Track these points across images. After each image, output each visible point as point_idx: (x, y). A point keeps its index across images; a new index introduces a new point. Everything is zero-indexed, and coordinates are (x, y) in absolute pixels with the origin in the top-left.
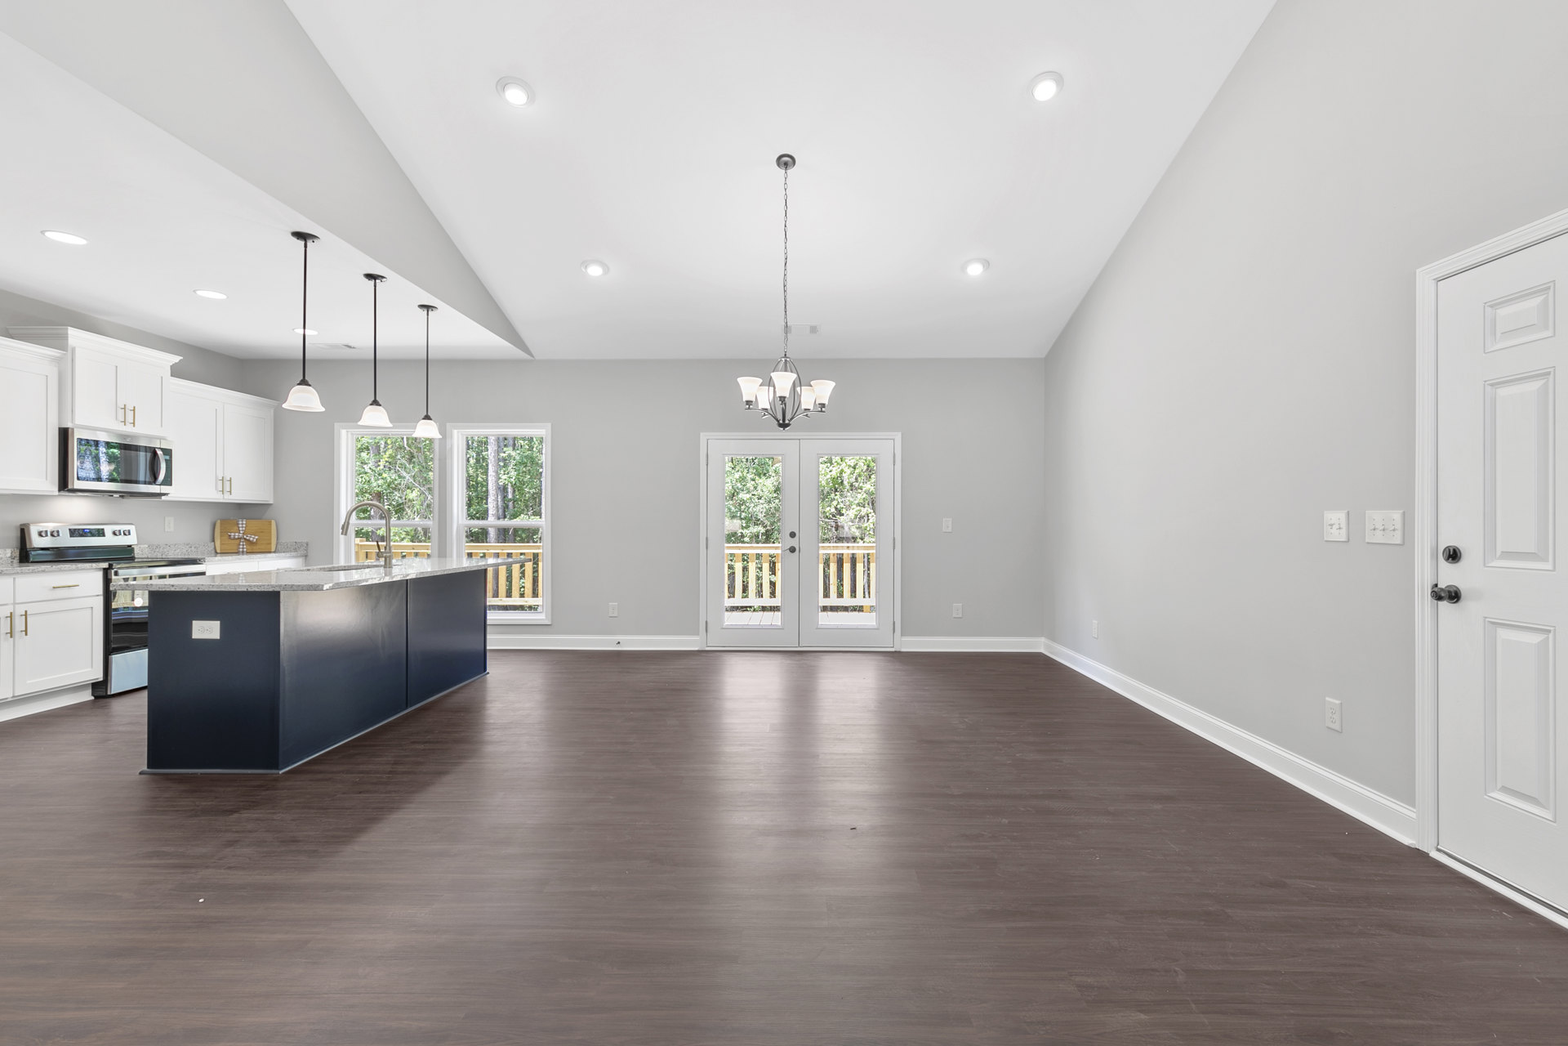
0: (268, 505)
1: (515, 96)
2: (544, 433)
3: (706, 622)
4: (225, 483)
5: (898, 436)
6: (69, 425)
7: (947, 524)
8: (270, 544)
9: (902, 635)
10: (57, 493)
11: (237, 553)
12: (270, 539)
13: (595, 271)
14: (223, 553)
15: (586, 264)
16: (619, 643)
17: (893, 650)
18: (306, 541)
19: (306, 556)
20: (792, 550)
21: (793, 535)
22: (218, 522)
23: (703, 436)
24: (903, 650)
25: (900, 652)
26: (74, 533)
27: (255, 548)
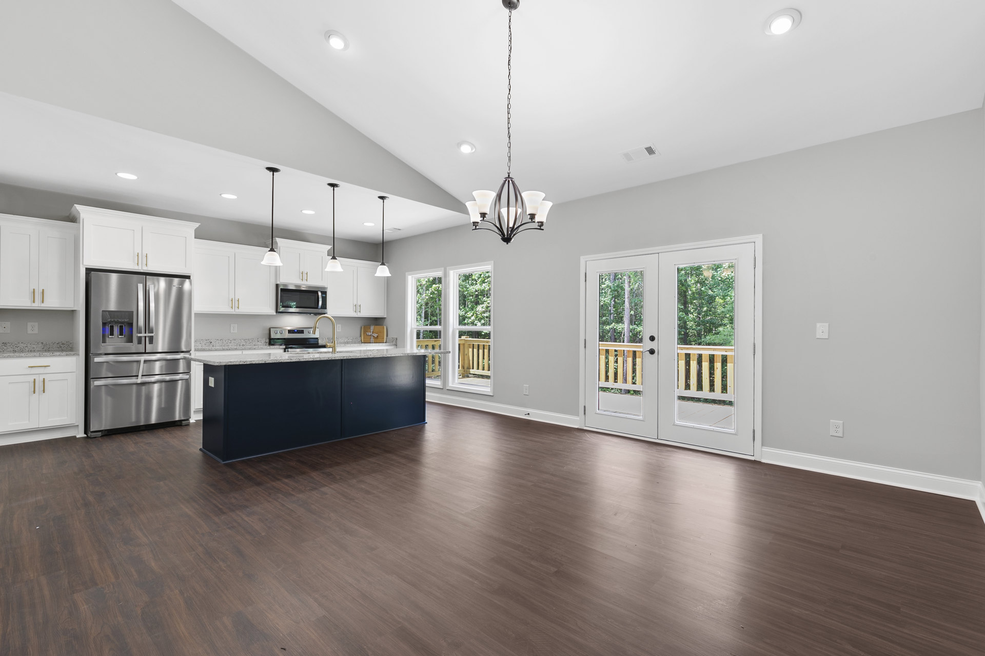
0: (385, 318)
1: (336, 43)
2: (490, 268)
3: (585, 407)
4: (357, 307)
5: (759, 239)
6: (278, 283)
7: (822, 330)
8: (383, 338)
9: (763, 445)
10: (275, 314)
11: (370, 343)
12: (384, 336)
13: (466, 149)
14: (365, 343)
15: (459, 145)
16: (529, 414)
17: (752, 458)
18: (395, 337)
19: (396, 345)
20: (652, 352)
21: (652, 338)
22: (363, 327)
23: (583, 259)
24: (763, 461)
25: (760, 462)
26: (290, 332)
27: (378, 340)
